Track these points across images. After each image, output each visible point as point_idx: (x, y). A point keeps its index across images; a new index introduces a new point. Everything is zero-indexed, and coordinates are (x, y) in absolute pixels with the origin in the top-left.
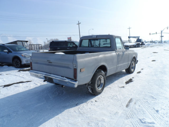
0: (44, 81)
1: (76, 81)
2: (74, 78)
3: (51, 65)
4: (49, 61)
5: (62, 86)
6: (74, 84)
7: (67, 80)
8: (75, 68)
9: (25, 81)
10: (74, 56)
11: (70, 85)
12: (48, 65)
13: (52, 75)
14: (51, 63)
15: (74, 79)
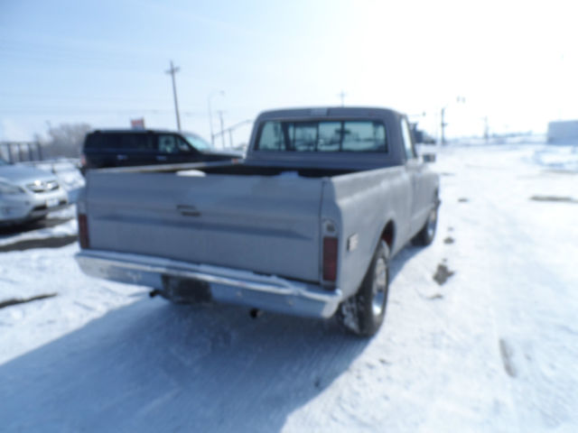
0: (152, 295)
1: (331, 289)
2: (326, 278)
3: (199, 226)
4: (185, 210)
5: (254, 313)
6: (323, 303)
7: (289, 289)
8: (332, 235)
9: (25, 296)
10: (324, 183)
11: (298, 308)
12: (181, 225)
13: (203, 268)
14: (197, 214)
15: (322, 282)
